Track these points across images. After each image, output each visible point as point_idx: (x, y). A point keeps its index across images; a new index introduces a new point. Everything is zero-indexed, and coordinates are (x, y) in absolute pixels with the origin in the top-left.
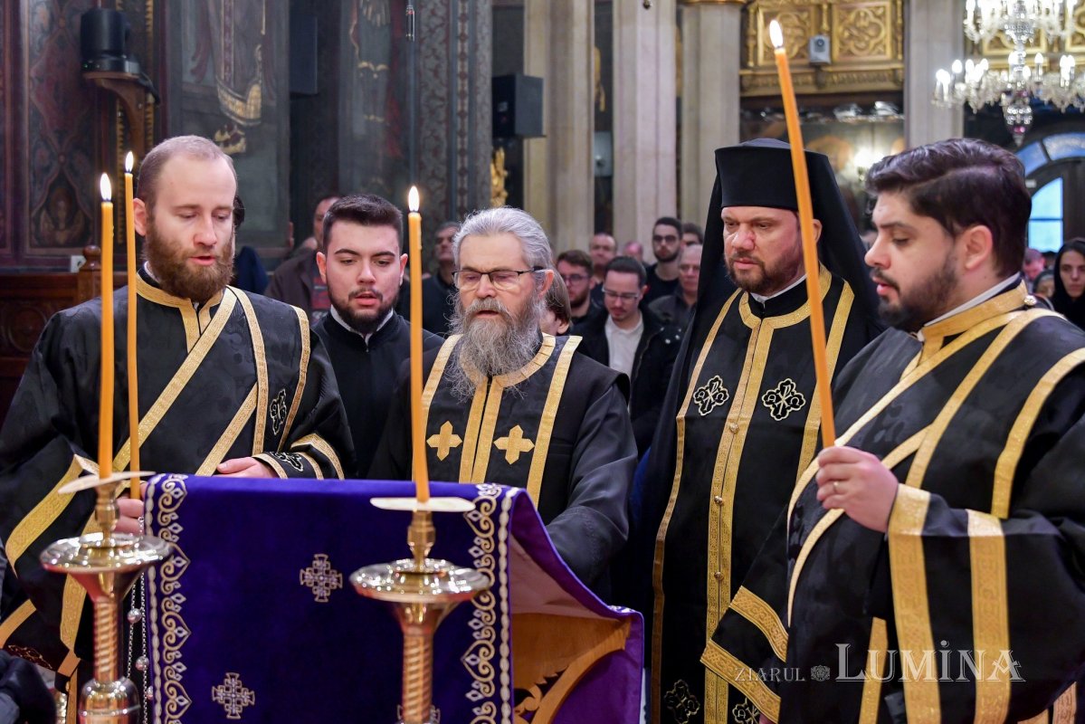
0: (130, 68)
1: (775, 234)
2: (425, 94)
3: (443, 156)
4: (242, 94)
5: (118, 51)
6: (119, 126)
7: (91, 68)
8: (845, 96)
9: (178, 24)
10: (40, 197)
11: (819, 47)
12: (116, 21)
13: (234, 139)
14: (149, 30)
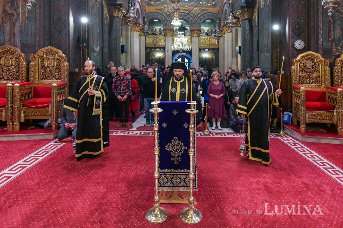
0: (85, 44)
1: (181, 72)
2: (113, 47)
3: (115, 55)
4: (97, 48)
5: (83, 42)
6: (82, 52)
7: (79, 44)
8: (158, 48)
9: (90, 39)
10: (72, 61)
11: (155, 41)
12: (83, 38)
13: (96, 54)
14: (86, 39)
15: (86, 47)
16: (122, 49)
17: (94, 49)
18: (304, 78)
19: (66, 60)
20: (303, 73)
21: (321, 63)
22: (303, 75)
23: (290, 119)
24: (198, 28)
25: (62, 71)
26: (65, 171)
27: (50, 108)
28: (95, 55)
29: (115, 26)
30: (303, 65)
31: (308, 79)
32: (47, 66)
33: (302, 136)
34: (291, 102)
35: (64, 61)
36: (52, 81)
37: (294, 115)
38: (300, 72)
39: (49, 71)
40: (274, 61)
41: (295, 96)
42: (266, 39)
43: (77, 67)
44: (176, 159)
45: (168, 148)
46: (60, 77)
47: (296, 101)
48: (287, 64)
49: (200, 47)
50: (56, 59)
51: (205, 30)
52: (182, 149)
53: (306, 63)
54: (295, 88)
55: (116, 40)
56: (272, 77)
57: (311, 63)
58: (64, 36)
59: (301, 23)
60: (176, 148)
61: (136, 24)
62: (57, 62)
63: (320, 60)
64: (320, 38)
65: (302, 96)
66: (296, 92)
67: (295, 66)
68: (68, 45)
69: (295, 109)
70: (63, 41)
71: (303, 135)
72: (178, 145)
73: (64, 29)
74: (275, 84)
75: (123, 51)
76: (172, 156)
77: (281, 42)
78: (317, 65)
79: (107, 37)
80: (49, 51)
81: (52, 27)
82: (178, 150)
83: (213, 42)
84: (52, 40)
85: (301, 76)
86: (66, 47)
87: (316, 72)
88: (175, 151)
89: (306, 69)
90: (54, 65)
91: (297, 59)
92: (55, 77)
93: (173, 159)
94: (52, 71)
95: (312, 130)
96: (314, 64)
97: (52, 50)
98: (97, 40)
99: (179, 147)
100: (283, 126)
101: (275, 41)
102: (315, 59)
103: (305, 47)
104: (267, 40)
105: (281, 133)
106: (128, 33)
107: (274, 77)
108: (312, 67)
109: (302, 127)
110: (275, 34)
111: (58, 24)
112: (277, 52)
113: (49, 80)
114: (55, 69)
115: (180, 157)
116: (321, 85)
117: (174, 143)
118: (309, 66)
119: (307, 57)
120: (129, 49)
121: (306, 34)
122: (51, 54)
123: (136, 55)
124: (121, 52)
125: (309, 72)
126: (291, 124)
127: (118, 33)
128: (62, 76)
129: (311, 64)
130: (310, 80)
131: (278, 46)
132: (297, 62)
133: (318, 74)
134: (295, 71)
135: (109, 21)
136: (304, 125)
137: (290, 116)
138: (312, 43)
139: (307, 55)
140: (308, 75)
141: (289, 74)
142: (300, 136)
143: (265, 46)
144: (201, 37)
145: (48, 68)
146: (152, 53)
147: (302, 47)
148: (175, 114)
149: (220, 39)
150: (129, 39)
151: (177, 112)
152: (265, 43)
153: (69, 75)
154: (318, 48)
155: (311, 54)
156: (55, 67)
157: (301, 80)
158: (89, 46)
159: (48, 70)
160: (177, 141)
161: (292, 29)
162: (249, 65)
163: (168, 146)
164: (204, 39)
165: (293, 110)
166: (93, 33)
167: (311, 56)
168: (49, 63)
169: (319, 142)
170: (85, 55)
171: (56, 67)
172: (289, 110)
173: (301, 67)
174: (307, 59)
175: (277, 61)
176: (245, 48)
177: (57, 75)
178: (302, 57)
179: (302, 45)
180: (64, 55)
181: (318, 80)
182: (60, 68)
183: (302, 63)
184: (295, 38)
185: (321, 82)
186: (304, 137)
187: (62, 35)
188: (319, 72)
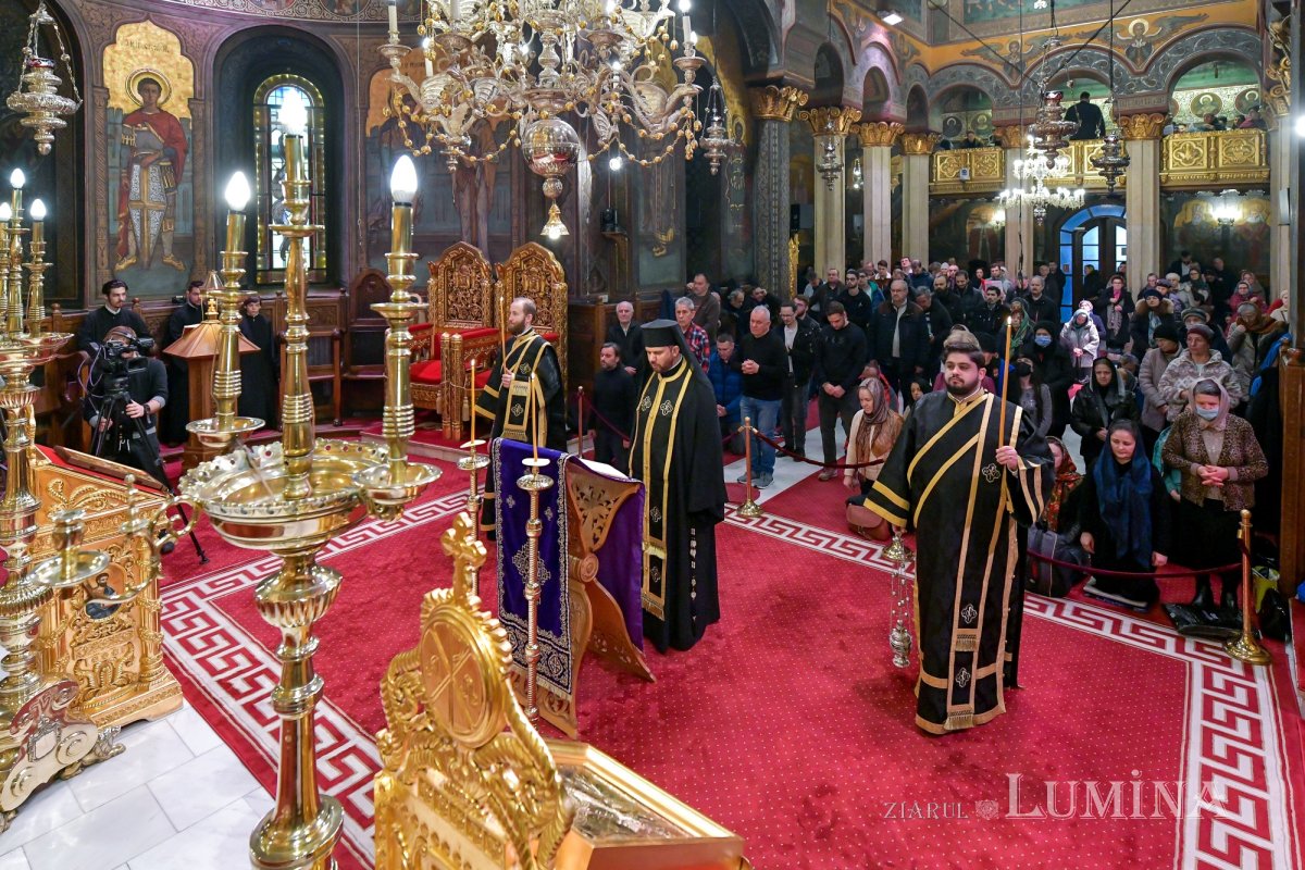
0: (618, 230)
2: (760, 215)
3: (768, 240)
4: (665, 232)
6: (617, 248)
8: (979, 195)
11: (964, 172)
13: (662, 250)
16: (796, 217)
17: (653, 236)
19: (562, 277)
24: (1153, 102)
28: (657, 255)
29: (766, 149)
35: (559, 280)
49: (1169, 184)
50: (543, 275)
51: (1223, 99)
55: (769, 193)
61: (876, 122)
62: (544, 281)
68: (574, 235)
79: (740, 186)
83: (1239, 157)
86: (572, 241)
90: (540, 289)
98: (666, 211)
120: (838, 212)
124: (791, 228)
127: (774, 169)
135: (746, 135)
144: (1172, 140)
146: (974, 211)
156: (541, 294)
164: (1191, 147)
170: (623, 256)
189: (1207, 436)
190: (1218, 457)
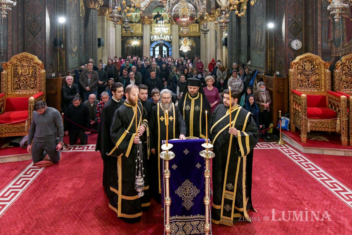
0: (62, 46)
1: (196, 89)
2: (89, 41)
3: (92, 50)
4: (75, 48)
5: (60, 44)
6: (58, 54)
7: (57, 47)
8: (135, 37)
9: (68, 39)
10: (48, 66)
11: (132, 30)
12: (60, 40)
13: (74, 54)
14: (64, 40)
15: (64, 49)
16: (99, 42)
17: (72, 49)
18: (302, 81)
19: (43, 67)
20: (301, 76)
21: (320, 66)
22: (301, 78)
23: (288, 125)
25: (38, 79)
26: (52, 210)
27: (26, 124)
28: (73, 56)
29: (91, 19)
30: (301, 67)
31: (307, 82)
32: (21, 74)
33: (304, 147)
34: (289, 107)
35: (41, 69)
36: (27, 91)
37: (292, 121)
38: (298, 75)
39: (24, 79)
40: (268, 61)
41: (294, 101)
42: (258, 36)
43: (53, 72)
44: (188, 204)
45: (178, 192)
46: (36, 86)
47: (295, 107)
48: (283, 64)
49: (180, 35)
50: (31, 67)
52: (195, 192)
53: (304, 65)
54: (293, 92)
55: (92, 34)
56: (267, 79)
57: (310, 65)
58: (39, 39)
59: (299, 21)
60: (187, 192)
62: (32, 69)
63: (320, 63)
64: (319, 38)
65: (303, 103)
66: (294, 97)
67: (293, 69)
68: (44, 49)
69: (293, 115)
70: (38, 44)
71: (304, 145)
72: (190, 189)
73: (39, 32)
74: (271, 86)
75: (99, 45)
76: (183, 201)
77: (276, 40)
78: (316, 68)
79: (83, 31)
80: (23, 58)
81: (25, 29)
82: (190, 194)
83: (194, 30)
84: (26, 43)
85: (299, 80)
86: (42, 51)
87: (315, 75)
88: (186, 195)
89: (305, 71)
90: (29, 73)
91: (295, 61)
92: (30, 86)
93: (184, 205)
94: (27, 79)
95: (313, 139)
96: (314, 67)
97: (27, 56)
98: (75, 40)
99: (191, 190)
100: (282, 133)
101: (269, 39)
102: (314, 61)
103: (302, 47)
104: (260, 37)
105: (280, 142)
106: (104, 24)
107: (269, 79)
108: (311, 70)
109: (303, 137)
110: (269, 32)
111: (32, 26)
112: (271, 51)
113: (23, 89)
114: (30, 77)
115: (192, 201)
116: (320, 88)
117: (186, 186)
118: (308, 69)
119: (306, 60)
120: (106, 40)
121: (304, 34)
122: (25, 60)
123: (112, 46)
124: (98, 46)
125: (308, 75)
126: (289, 131)
127: (94, 26)
128: (38, 85)
129: (310, 67)
130: (308, 83)
131: (272, 45)
132: (295, 65)
133: (318, 77)
134: (294, 74)
135: (85, 14)
136: (305, 135)
137: (288, 121)
138: (310, 43)
139: (306, 57)
140: (307, 78)
141: (285, 76)
142: (301, 147)
143: (257, 43)
145: (22, 76)
146: (127, 41)
147: (300, 48)
148: (186, 153)
149: (207, 33)
150: (106, 30)
151: (188, 152)
152: (258, 40)
153: (46, 83)
154: (317, 49)
155: (310, 57)
157: (300, 83)
158: (66, 48)
159: (22, 78)
160: (189, 183)
161: (289, 28)
162: (236, 58)
163: (178, 190)
165: (291, 116)
166: (71, 33)
167: (310, 58)
168: (23, 71)
169: (322, 153)
170: (62, 57)
171: (31, 75)
172: (286, 115)
173: (299, 70)
174: (305, 62)
175: (271, 61)
176: (232, 41)
177: (32, 84)
178: (301, 59)
179: (299, 45)
180: (40, 62)
181: (317, 83)
182: (36, 76)
183: (300, 65)
184: (292, 38)
185: (320, 85)
186: (306, 149)
187: (38, 38)
188: (319, 75)
189: (262, 96)
190: (266, 100)
